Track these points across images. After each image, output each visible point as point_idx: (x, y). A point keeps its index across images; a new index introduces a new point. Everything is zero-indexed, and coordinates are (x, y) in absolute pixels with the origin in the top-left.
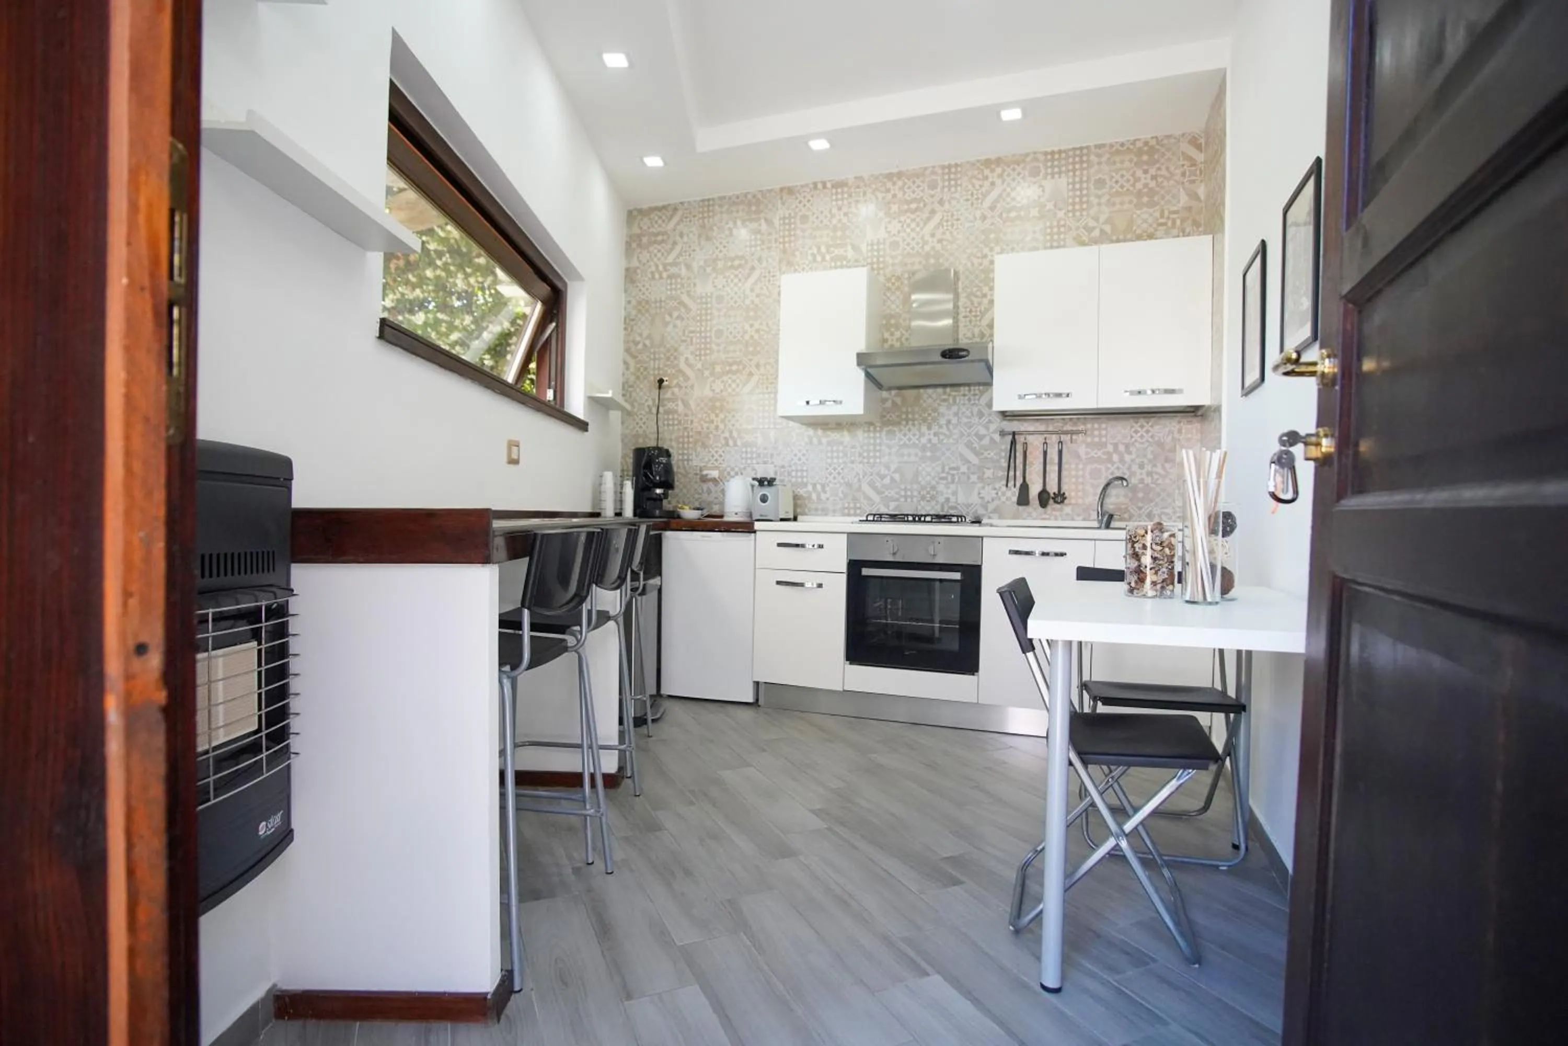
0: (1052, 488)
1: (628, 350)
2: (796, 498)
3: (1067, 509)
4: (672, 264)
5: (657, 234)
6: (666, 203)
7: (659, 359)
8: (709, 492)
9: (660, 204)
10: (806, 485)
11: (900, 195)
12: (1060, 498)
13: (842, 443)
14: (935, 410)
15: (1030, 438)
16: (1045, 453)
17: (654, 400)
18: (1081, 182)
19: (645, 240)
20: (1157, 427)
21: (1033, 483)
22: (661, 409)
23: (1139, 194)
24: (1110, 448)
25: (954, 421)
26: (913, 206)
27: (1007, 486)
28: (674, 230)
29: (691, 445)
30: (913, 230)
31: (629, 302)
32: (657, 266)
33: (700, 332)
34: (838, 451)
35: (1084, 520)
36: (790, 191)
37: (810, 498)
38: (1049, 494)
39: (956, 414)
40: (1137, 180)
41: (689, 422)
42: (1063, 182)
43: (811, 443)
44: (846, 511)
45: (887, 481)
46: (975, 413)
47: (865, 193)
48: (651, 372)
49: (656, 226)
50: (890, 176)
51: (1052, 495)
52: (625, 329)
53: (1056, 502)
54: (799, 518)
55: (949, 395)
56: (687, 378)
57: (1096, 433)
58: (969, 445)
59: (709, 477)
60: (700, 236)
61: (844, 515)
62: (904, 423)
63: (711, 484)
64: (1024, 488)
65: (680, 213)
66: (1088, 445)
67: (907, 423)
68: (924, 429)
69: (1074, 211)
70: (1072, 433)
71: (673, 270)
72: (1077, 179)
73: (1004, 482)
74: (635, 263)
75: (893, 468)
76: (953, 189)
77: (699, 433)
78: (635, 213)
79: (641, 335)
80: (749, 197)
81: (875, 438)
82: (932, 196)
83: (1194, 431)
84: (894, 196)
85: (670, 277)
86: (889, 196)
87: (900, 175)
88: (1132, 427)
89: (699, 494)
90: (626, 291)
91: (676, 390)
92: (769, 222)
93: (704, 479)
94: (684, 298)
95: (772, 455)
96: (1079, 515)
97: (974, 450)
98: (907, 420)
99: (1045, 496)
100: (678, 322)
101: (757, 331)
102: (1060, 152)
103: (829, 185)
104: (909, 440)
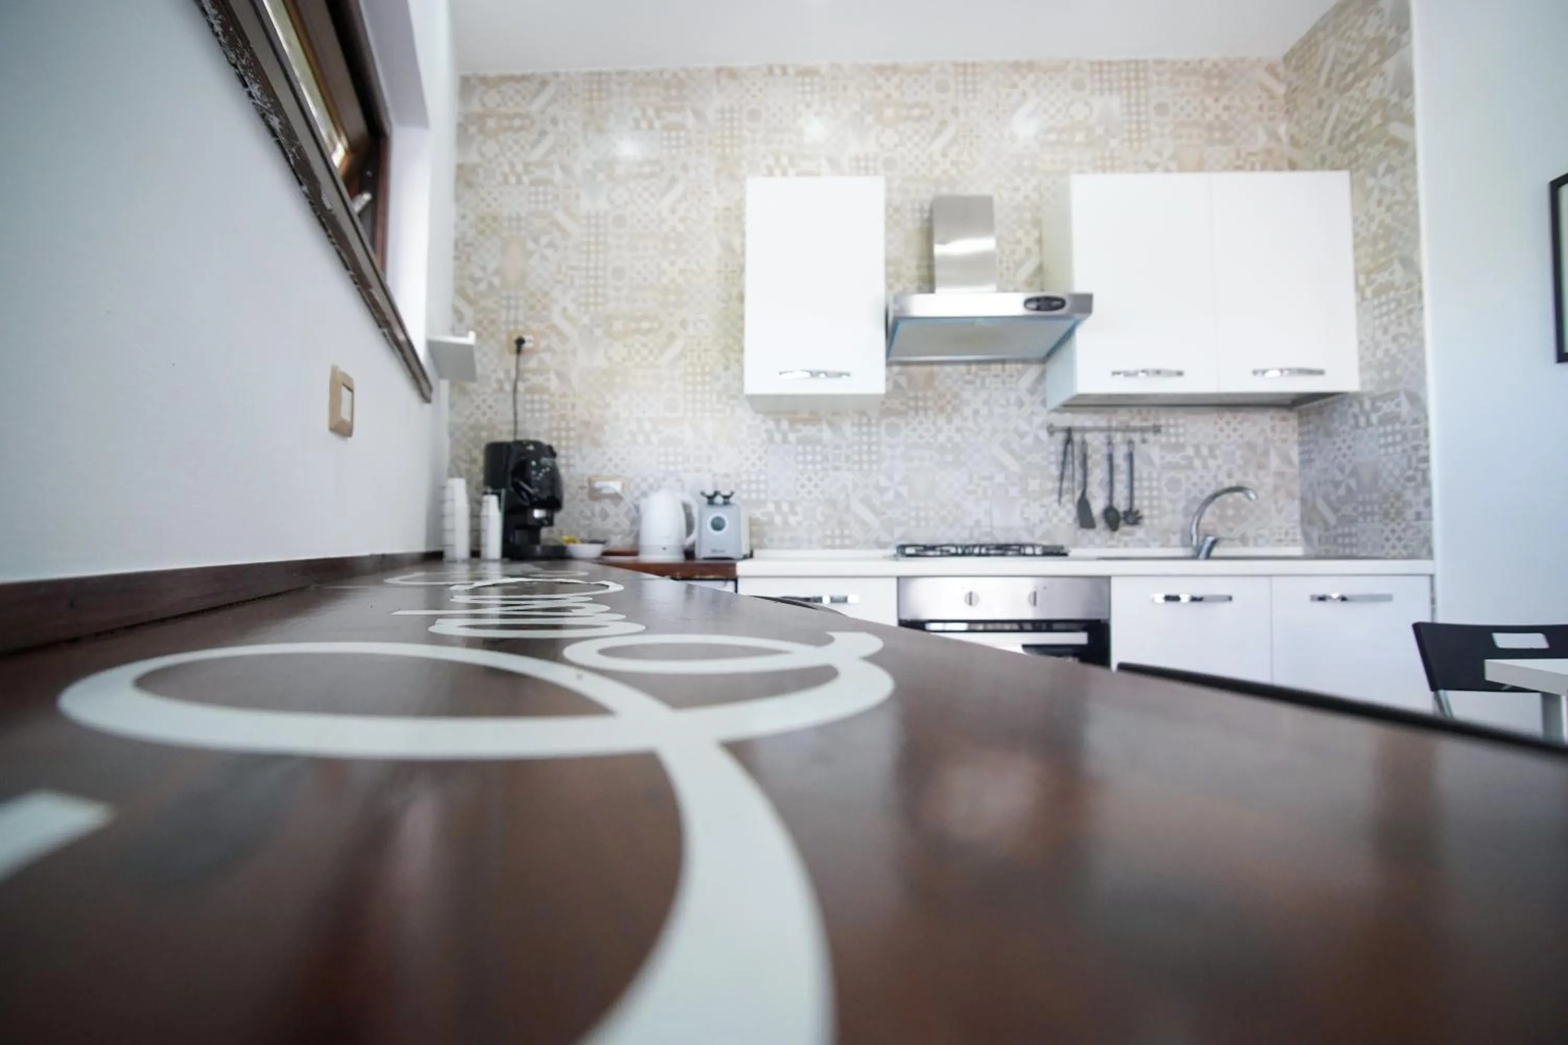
0: (1121, 505)
1: (460, 292)
2: (752, 522)
3: (1139, 532)
4: (541, 164)
5: (511, 117)
6: (529, 71)
7: (517, 308)
8: (605, 515)
9: (518, 72)
10: (763, 503)
11: (896, 95)
12: (1133, 518)
13: (819, 441)
14: (956, 396)
15: (1089, 437)
16: (1110, 458)
17: (507, 372)
18: (1138, 104)
19: (491, 123)
20: (1246, 425)
21: (1095, 497)
22: (521, 386)
23: (1210, 127)
24: (1190, 451)
25: (984, 411)
26: (916, 112)
27: (1059, 501)
28: (543, 112)
29: (572, 443)
30: (916, 145)
31: (463, 217)
32: (512, 165)
33: (587, 269)
34: (814, 453)
35: (1162, 546)
36: (733, 74)
37: (771, 522)
38: (1116, 512)
39: (986, 402)
40: (1206, 109)
41: (569, 406)
42: (1115, 103)
43: (771, 440)
44: (829, 542)
45: (890, 496)
46: (1012, 400)
47: (845, 88)
48: (503, 327)
49: (511, 104)
50: (881, 69)
51: (1122, 515)
52: (456, 258)
53: (1128, 523)
54: (756, 553)
55: (976, 375)
56: (563, 338)
57: (1172, 430)
58: (1006, 445)
59: (605, 491)
60: (585, 126)
61: (825, 547)
62: (912, 413)
63: (607, 505)
64: (1083, 506)
65: (550, 90)
66: (1163, 447)
67: (917, 413)
68: (941, 421)
69: (1130, 140)
70: (1143, 430)
71: (540, 173)
72: (1133, 100)
73: (1055, 497)
74: (473, 157)
75: (897, 478)
76: (970, 96)
77: (586, 424)
78: (473, 81)
79: (484, 268)
80: (667, 76)
81: (869, 434)
82: (942, 102)
83: (1290, 430)
84: (888, 96)
85: (534, 183)
86: (880, 95)
87: (895, 68)
88: (1216, 423)
89: (587, 518)
90: (457, 199)
91: (547, 357)
92: (699, 115)
93: (595, 495)
94: (560, 216)
95: (709, 459)
96: (1155, 540)
97: (1012, 452)
98: (917, 409)
99: (1111, 514)
100: (549, 252)
101: (682, 272)
102: (1110, 63)
103: (791, 71)
104: (921, 437)
